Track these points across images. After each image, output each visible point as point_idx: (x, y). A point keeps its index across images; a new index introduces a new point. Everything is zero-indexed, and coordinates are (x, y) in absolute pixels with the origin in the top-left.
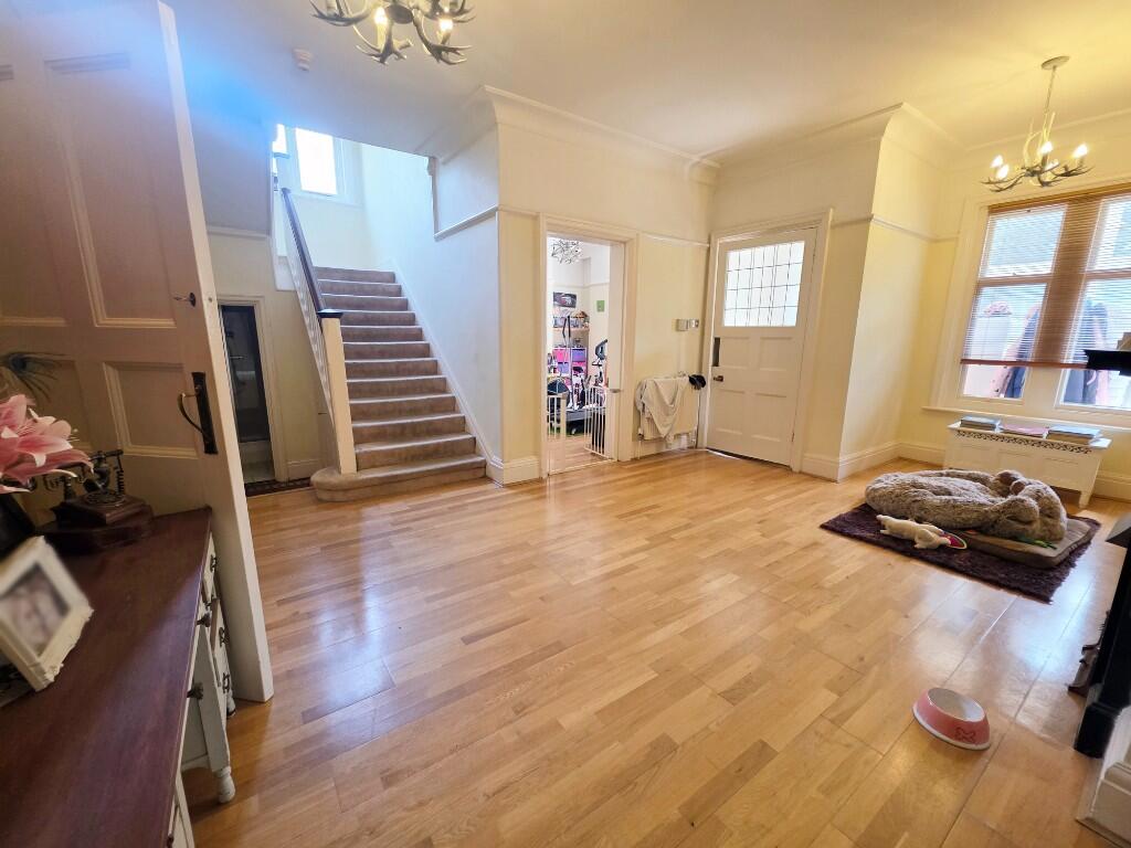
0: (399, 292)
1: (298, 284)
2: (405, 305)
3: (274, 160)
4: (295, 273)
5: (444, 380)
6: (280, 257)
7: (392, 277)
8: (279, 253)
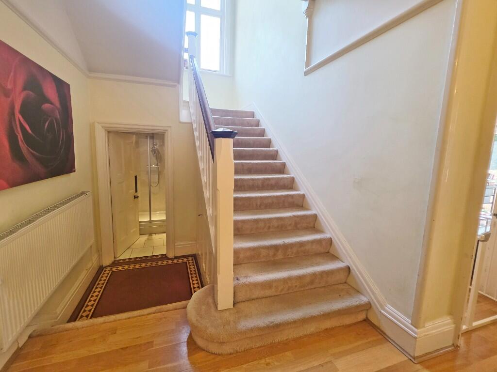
0: (258, 123)
1: (194, 118)
2: (262, 133)
3: (186, 38)
4: (192, 111)
5: (303, 196)
6: (184, 101)
7: (253, 115)
8: (184, 99)
